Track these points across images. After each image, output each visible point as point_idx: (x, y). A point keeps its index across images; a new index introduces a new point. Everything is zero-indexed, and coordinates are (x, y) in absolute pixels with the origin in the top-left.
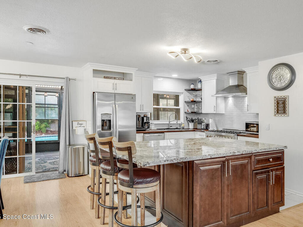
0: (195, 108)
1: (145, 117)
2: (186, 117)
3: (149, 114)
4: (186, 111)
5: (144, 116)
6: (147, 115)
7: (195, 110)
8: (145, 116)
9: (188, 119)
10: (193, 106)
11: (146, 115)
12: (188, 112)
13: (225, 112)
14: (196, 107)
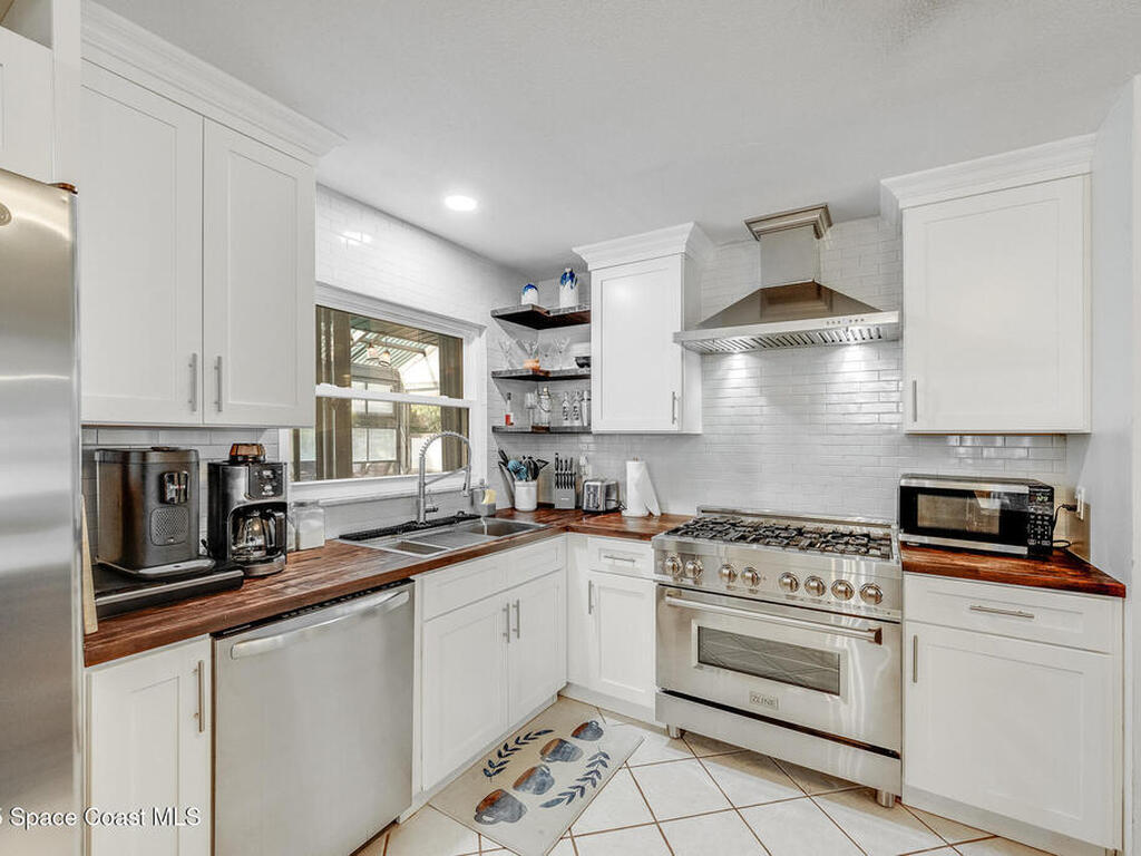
0: (542, 407)
1: (245, 461)
2: (502, 453)
3: (285, 437)
4: (501, 423)
5: (234, 460)
6: (260, 447)
7: (544, 419)
8: (243, 451)
9: (511, 464)
10: (530, 399)
11: (255, 452)
12: (510, 429)
13: (704, 426)
14: (546, 404)
